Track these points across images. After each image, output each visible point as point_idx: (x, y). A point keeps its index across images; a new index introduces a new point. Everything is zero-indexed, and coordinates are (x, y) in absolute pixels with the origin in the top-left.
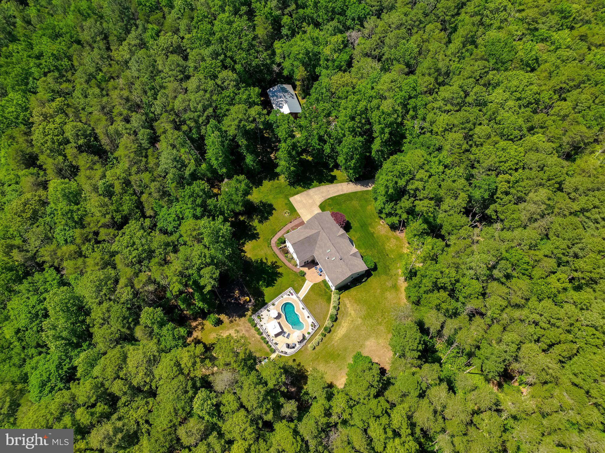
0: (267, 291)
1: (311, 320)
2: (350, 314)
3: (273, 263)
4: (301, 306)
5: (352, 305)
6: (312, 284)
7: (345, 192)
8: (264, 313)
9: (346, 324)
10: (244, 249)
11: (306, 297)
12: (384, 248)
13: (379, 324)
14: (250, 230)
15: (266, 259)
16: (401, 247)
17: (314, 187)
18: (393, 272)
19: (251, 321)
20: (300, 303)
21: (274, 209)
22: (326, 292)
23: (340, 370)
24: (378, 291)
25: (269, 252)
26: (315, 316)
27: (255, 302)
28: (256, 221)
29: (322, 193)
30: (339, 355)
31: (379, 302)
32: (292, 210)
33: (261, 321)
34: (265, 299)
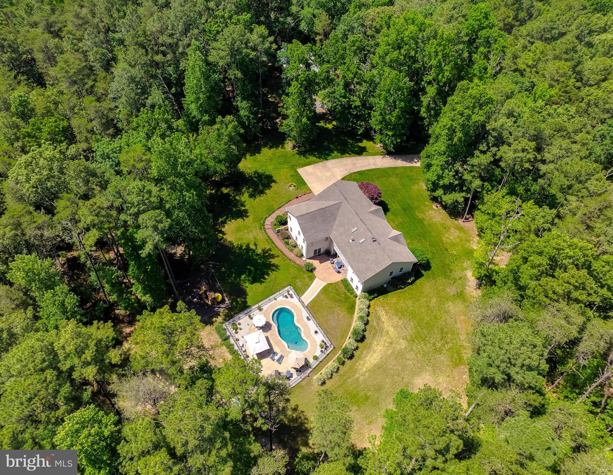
0: (252, 289)
1: (320, 338)
2: (387, 332)
3: (265, 251)
4: (305, 314)
5: (390, 318)
6: (325, 284)
7: (379, 166)
8: (243, 320)
9: (380, 348)
10: (223, 229)
11: (314, 301)
12: (441, 241)
14: (236, 205)
15: (255, 245)
16: (469, 241)
17: (333, 158)
18: (457, 274)
19: (221, 332)
20: (303, 310)
21: (274, 181)
22: (347, 298)
23: (370, 423)
24: (434, 300)
25: (261, 236)
26: (326, 333)
27: (231, 303)
28: (246, 195)
29: (346, 165)
30: (367, 398)
31: (435, 317)
32: (301, 182)
33: (237, 333)
34: (247, 300)
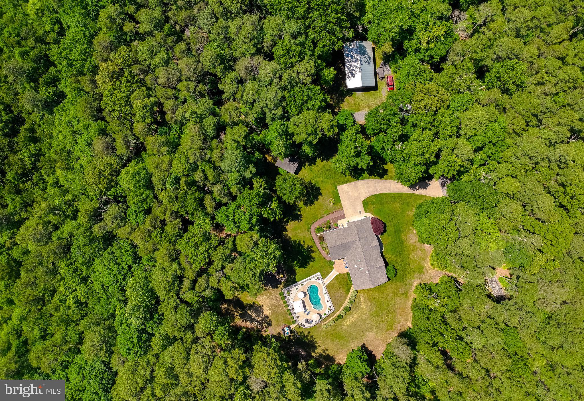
0: (299, 271)
1: (329, 304)
2: (362, 308)
3: (309, 247)
4: (324, 291)
5: (366, 301)
6: (337, 274)
7: (391, 191)
8: (293, 289)
9: (356, 315)
10: (286, 227)
11: (330, 284)
12: (409, 258)
13: (383, 321)
14: (295, 210)
15: (304, 242)
16: (424, 260)
17: (363, 179)
18: (408, 281)
19: (282, 293)
20: (324, 288)
21: (321, 194)
22: (347, 284)
23: (342, 348)
24: (391, 295)
25: (308, 236)
26: (333, 302)
27: (288, 278)
28: (302, 202)
29: (369, 187)
30: (344, 337)
31: (388, 304)
32: (337, 200)
33: (289, 295)
34: (296, 277)
